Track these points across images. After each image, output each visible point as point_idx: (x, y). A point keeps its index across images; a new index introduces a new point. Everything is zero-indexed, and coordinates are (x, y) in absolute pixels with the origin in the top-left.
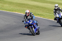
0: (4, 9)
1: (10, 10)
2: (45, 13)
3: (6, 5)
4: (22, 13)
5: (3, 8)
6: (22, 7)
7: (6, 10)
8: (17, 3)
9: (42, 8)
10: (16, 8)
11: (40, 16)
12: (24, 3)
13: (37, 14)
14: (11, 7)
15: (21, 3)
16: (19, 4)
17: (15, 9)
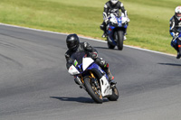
0: (36, 25)
1: (54, 27)
2: (157, 36)
3: (41, 12)
4: (90, 36)
5: (33, 21)
6: (90, 19)
7: (41, 26)
8: (75, 7)
9: (148, 20)
10: (70, 21)
11: (142, 44)
12: (95, 6)
13: (133, 39)
14: (58, 19)
15: (86, 5)
16: (79, 8)
17: (67, 24)
